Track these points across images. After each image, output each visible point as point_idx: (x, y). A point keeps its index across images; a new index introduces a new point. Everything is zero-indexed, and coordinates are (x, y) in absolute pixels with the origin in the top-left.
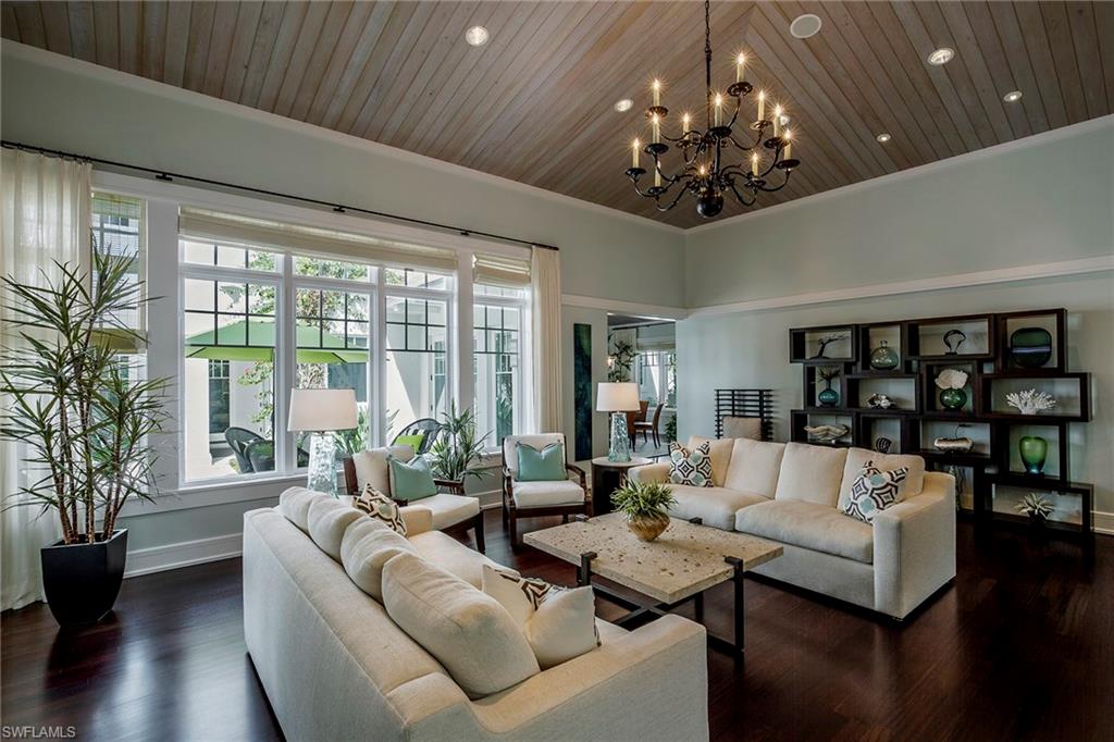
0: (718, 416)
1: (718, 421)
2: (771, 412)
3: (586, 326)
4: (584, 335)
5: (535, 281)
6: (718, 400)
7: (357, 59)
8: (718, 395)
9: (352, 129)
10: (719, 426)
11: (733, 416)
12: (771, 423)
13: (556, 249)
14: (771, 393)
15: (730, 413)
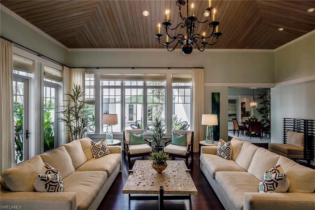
0: (285, 130)
1: (285, 132)
2: (314, 131)
3: (217, 93)
4: (216, 97)
5: (193, 80)
6: (285, 123)
7: (124, 31)
8: (285, 121)
9: (135, 47)
10: (285, 134)
11: (294, 131)
12: (314, 136)
13: (203, 68)
14: (313, 122)
15: (293, 129)
